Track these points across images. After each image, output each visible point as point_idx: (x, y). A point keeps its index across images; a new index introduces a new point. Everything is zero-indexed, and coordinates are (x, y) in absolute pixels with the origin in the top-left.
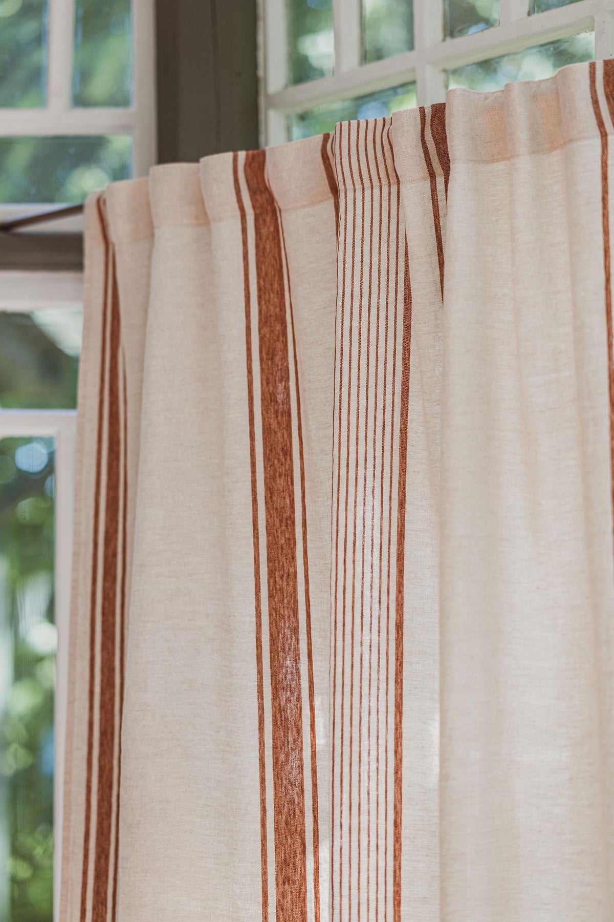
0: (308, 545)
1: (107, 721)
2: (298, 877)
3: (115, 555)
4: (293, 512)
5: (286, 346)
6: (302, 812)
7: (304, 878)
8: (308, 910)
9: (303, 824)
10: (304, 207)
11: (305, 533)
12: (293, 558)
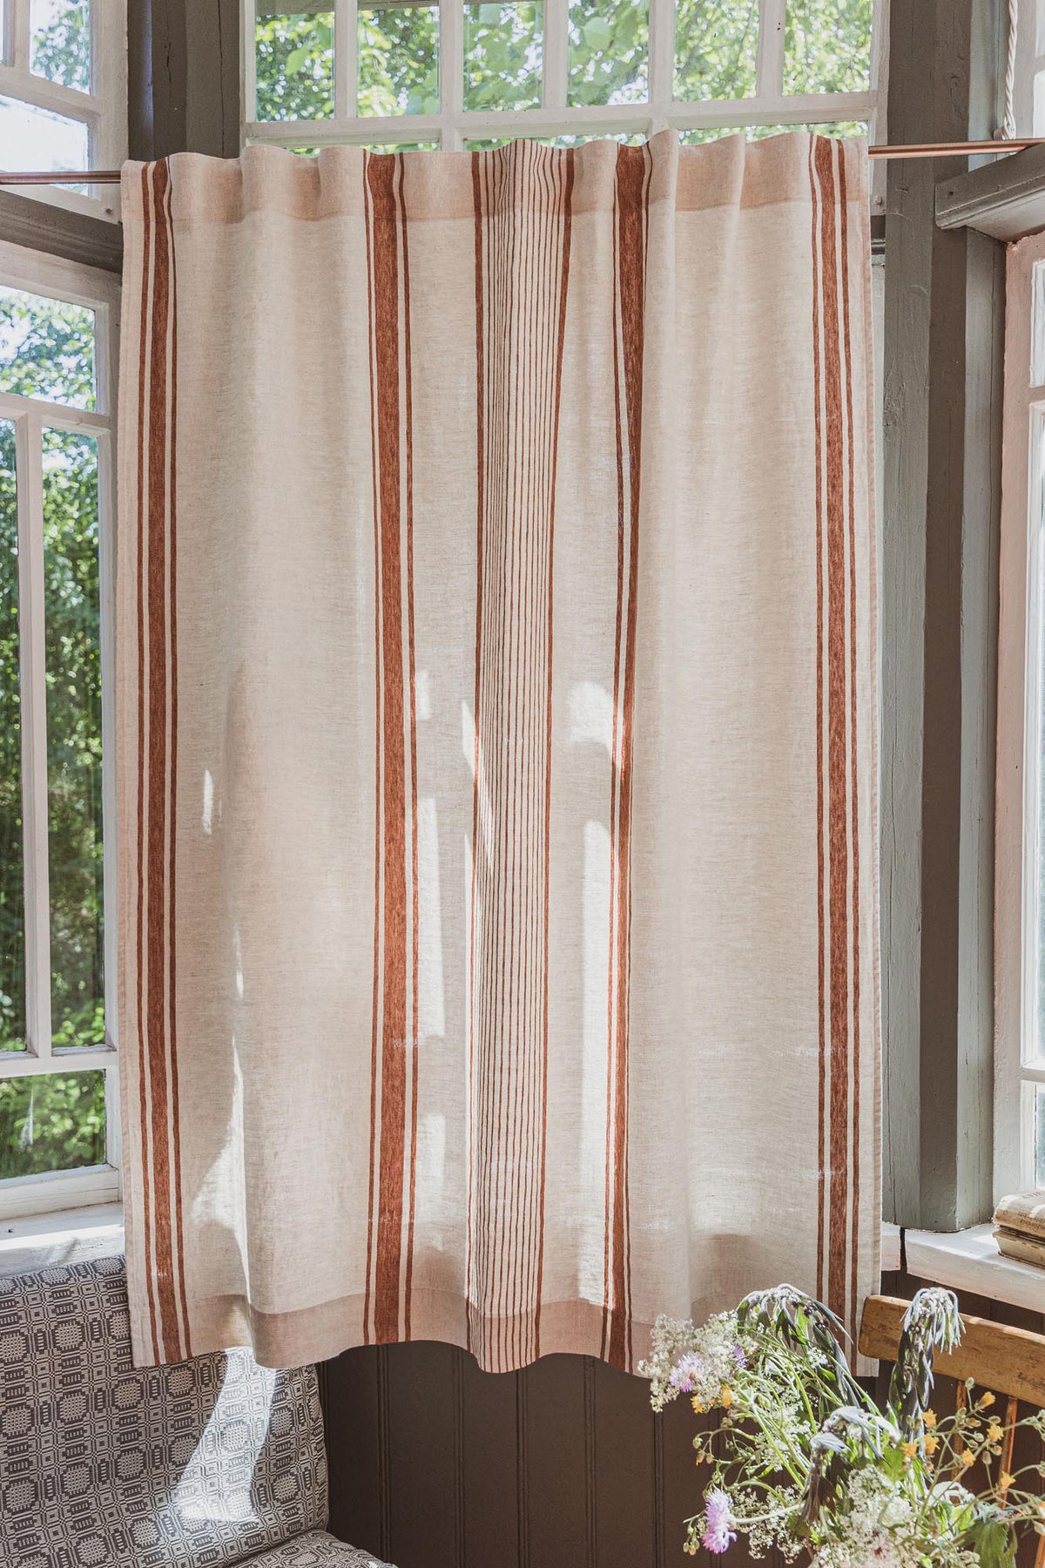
0: (414, 542)
1: (157, 701)
2: (398, 837)
3: (162, 540)
4: (398, 510)
5: (396, 352)
6: (403, 780)
7: (403, 837)
8: (406, 865)
9: (403, 791)
10: (446, 218)
11: (410, 531)
12: (398, 553)
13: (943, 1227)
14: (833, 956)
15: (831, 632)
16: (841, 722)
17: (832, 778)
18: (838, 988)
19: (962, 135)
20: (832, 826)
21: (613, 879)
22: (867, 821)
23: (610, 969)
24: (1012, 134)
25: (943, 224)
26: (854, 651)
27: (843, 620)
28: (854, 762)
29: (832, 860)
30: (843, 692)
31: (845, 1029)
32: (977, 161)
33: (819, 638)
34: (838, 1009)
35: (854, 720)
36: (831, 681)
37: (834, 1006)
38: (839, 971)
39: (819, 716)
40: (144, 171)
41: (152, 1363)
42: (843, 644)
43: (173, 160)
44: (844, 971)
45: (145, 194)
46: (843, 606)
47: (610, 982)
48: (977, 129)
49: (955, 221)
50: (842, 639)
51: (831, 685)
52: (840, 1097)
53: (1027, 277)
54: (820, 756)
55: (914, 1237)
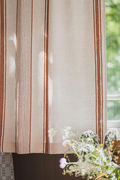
14: (98, 71)
15: (96, 8)
16: (98, 25)
17: (97, 36)
18: (99, 77)
20: (97, 45)
21: (45, 58)
22: (104, 44)
23: (44, 76)
26: (100, 11)
27: (98, 5)
28: (101, 33)
29: (97, 52)
30: (98, 19)
31: (100, 86)
33: (94, 9)
34: (99, 82)
35: (101, 25)
36: (96, 17)
37: (98, 81)
38: (99, 74)
39: (94, 24)
42: (98, 10)
44: (100, 74)
46: (98, 3)
47: (44, 79)
50: (98, 9)
51: (96, 18)
52: (99, 99)
54: (94, 32)
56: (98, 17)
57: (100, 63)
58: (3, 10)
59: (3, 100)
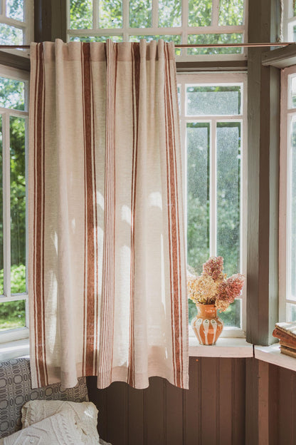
13: (265, 345)
19: (269, 41)
24: (282, 41)
25: (264, 64)
31: (177, 289)
32: (273, 47)
40: (37, 46)
41: (37, 387)
43: (44, 43)
45: (37, 52)
48: (273, 39)
49: (267, 64)
53: (286, 79)
55: (257, 348)
56: (174, 191)
57: (176, 258)
58: (91, 172)
59: (94, 303)
